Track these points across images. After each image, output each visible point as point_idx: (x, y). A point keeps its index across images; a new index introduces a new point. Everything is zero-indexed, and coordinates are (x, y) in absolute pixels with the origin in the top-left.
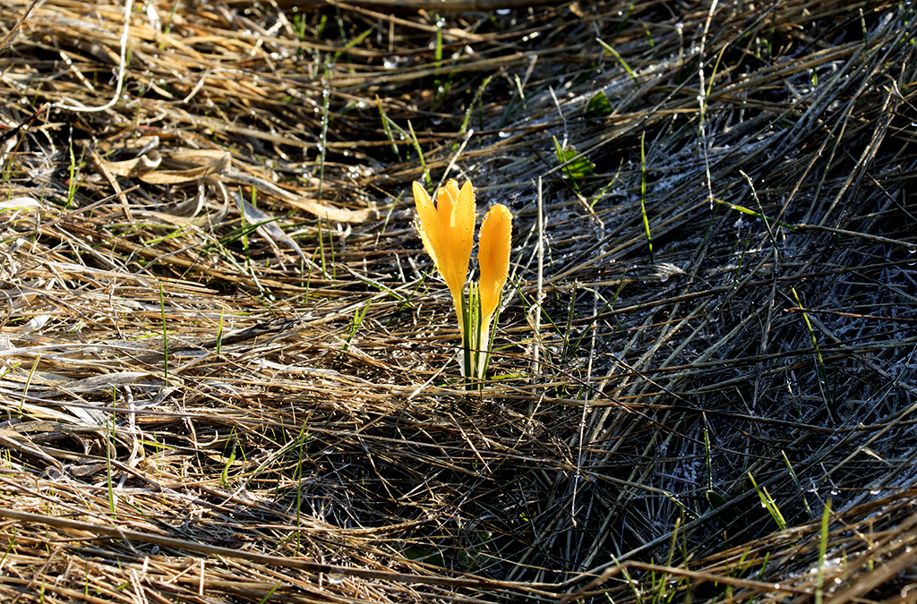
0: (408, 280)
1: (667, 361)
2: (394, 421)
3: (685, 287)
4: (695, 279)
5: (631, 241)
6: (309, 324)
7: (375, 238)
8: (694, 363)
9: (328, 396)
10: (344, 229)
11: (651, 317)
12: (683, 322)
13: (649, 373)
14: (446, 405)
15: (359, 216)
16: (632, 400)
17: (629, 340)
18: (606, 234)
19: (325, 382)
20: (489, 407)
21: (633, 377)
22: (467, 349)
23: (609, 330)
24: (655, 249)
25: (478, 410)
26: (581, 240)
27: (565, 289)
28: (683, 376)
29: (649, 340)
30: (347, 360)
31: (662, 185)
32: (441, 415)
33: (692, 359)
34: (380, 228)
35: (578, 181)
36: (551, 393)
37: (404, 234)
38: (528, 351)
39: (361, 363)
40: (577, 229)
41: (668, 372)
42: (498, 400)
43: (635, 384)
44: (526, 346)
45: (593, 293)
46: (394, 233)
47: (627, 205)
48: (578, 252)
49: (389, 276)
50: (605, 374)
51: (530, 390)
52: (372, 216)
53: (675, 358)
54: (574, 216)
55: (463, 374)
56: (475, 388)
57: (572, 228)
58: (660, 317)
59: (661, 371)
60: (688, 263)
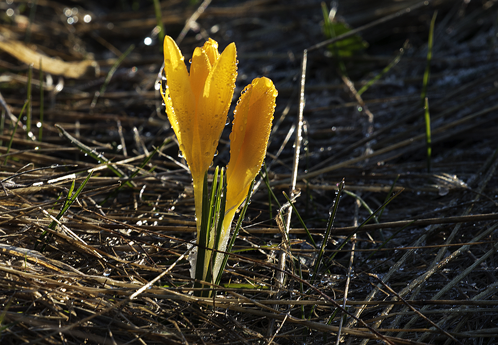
0: (131, 155)
1: (441, 292)
2: (106, 322)
3: (469, 205)
4: (482, 198)
5: (406, 142)
6: (12, 192)
7: (91, 99)
8: (474, 299)
9: (29, 282)
10: (55, 83)
11: (424, 236)
12: (464, 247)
13: (419, 304)
14: (168, 311)
15: (75, 70)
16: (395, 334)
17: (396, 261)
18: (375, 129)
19: (25, 264)
20: (221, 320)
21: (398, 306)
22: (202, 247)
23: (370, 245)
24: (434, 155)
25: (207, 322)
26: (343, 133)
27: (321, 189)
28: (460, 313)
29: (419, 263)
30: (53, 241)
31: (448, 79)
32: (163, 321)
33: (471, 294)
34: (98, 87)
35: (345, 60)
36: (297, 313)
37: (128, 98)
38: (271, 258)
39: (68, 247)
40: (339, 119)
41: (439, 305)
42: (232, 312)
43: (399, 315)
44: (268, 251)
45: (354, 199)
46: (116, 94)
47: (402, 98)
48: (338, 146)
49: (108, 146)
50: (364, 298)
51: (272, 305)
52: (90, 71)
53: (451, 290)
54: (336, 103)
55: (192, 276)
56: (206, 295)
57: (332, 116)
58: (434, 238)
59: (433, 303)
60: (474, 177)
